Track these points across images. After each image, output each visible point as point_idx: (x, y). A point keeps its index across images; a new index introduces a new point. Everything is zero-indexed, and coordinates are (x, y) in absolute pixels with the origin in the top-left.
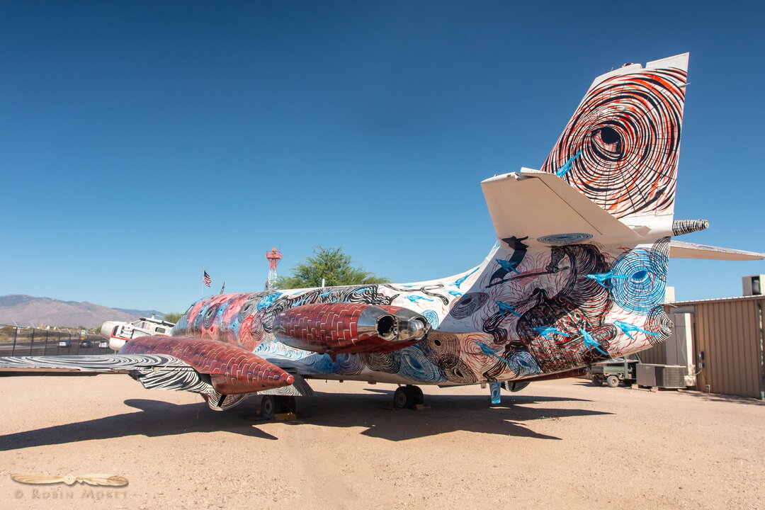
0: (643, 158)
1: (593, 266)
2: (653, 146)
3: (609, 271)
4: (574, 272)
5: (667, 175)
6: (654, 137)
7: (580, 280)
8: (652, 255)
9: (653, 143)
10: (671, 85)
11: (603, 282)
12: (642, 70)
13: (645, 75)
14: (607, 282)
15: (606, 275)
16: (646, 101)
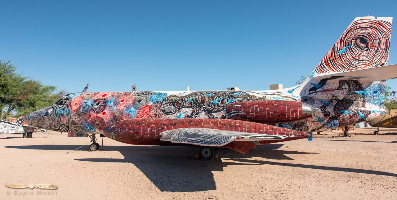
0: (376, 51)
1: (357, 88)
2: (380, 47)
3: (363, 90)
4: (350, 90)
5: (385, 58)
6: (380, 44)
7: (352, 93)
8: (380, 86)
9: (380, 46)
10: (386, 27)
11: (361, 94)
12: (376, 19)
13: (377, 21)
14: (363, 94)
15: (362, 92)
16: (377, 31)
